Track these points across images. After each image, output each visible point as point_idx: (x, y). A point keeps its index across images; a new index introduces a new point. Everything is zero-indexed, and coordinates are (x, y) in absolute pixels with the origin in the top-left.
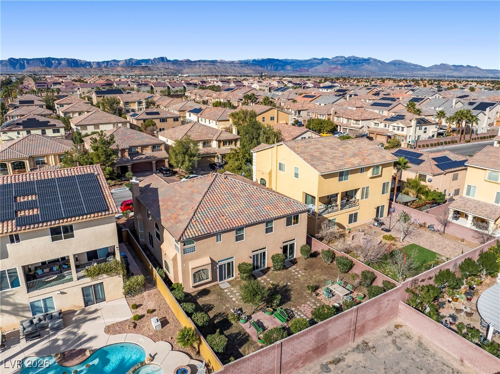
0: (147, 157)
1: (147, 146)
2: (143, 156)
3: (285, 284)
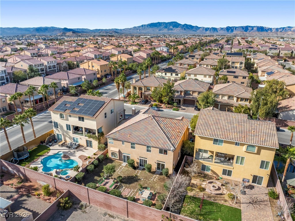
1: (195, 92)
3: (141, 179)
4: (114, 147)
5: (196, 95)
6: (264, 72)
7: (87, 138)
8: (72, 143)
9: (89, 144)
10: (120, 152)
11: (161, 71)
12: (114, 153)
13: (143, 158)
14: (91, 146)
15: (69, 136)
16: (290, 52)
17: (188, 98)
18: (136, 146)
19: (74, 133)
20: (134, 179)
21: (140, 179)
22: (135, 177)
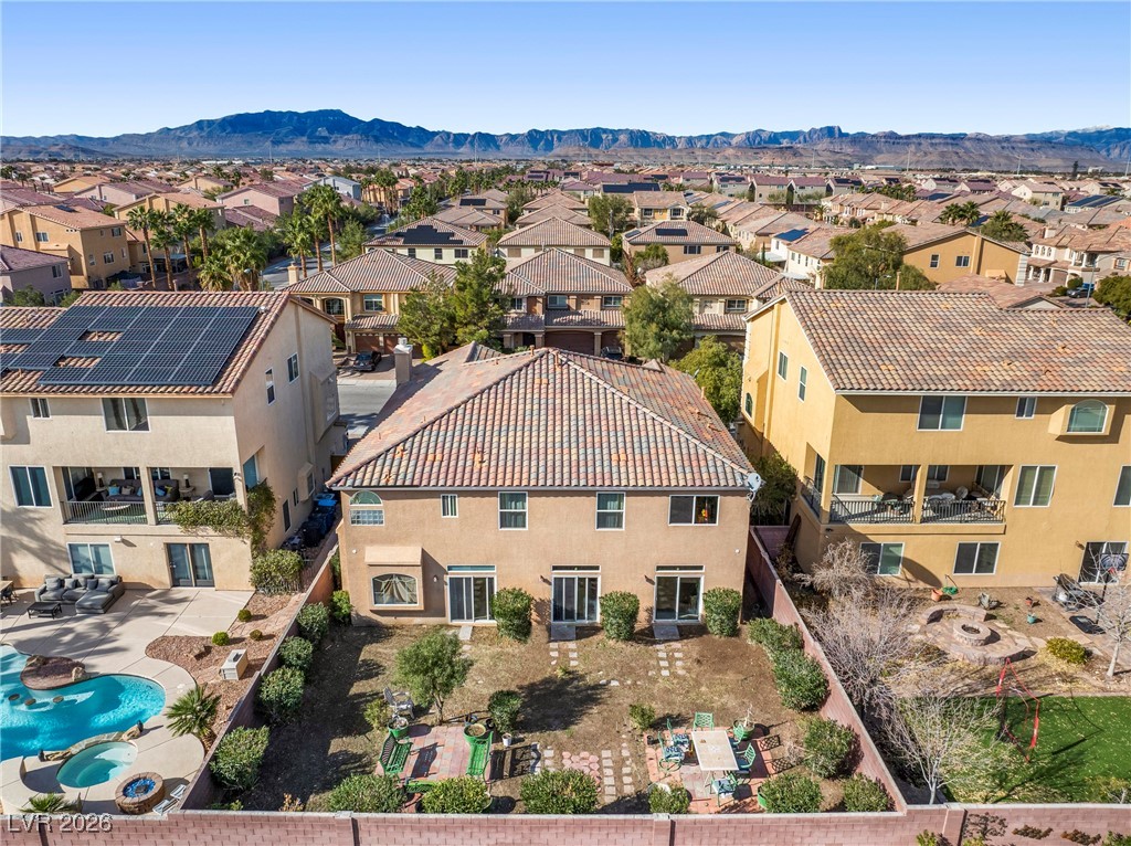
0: (584, 322)
1: (590, 296)
2: (577, 318)
3: (603, 682)
4: (389, 540)
5: (591, 310)
6: (767, 235)
7: (176, 533)
8: (68, 583)
9: (188, 567)
10: (427, 562)
11: (390, 240)
12: (391, 576)
13: (572, 568)
14: (203, 578)
15: (34, 545)
16: (786, 188)
17: (565, 324)
18: (530, 506)
19: (73, 516)
20: (567, 693)
21: (597, 687)
22: (566, 683)
